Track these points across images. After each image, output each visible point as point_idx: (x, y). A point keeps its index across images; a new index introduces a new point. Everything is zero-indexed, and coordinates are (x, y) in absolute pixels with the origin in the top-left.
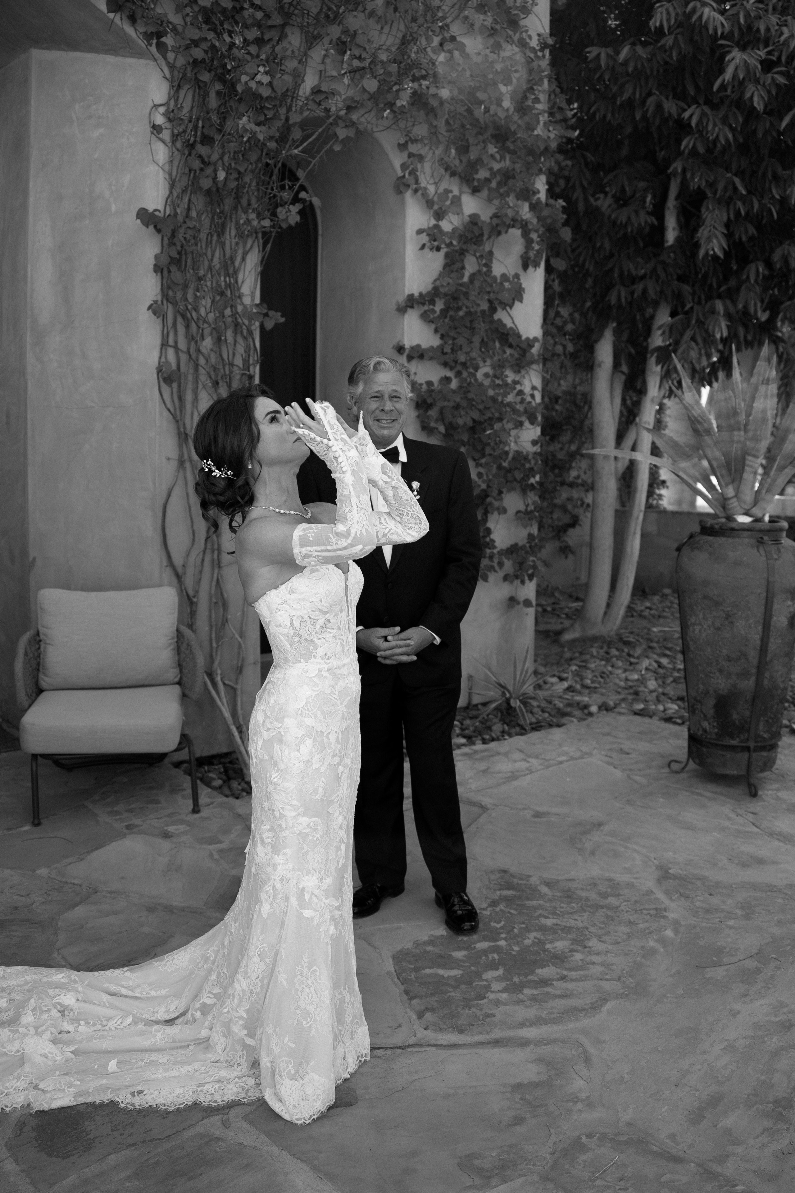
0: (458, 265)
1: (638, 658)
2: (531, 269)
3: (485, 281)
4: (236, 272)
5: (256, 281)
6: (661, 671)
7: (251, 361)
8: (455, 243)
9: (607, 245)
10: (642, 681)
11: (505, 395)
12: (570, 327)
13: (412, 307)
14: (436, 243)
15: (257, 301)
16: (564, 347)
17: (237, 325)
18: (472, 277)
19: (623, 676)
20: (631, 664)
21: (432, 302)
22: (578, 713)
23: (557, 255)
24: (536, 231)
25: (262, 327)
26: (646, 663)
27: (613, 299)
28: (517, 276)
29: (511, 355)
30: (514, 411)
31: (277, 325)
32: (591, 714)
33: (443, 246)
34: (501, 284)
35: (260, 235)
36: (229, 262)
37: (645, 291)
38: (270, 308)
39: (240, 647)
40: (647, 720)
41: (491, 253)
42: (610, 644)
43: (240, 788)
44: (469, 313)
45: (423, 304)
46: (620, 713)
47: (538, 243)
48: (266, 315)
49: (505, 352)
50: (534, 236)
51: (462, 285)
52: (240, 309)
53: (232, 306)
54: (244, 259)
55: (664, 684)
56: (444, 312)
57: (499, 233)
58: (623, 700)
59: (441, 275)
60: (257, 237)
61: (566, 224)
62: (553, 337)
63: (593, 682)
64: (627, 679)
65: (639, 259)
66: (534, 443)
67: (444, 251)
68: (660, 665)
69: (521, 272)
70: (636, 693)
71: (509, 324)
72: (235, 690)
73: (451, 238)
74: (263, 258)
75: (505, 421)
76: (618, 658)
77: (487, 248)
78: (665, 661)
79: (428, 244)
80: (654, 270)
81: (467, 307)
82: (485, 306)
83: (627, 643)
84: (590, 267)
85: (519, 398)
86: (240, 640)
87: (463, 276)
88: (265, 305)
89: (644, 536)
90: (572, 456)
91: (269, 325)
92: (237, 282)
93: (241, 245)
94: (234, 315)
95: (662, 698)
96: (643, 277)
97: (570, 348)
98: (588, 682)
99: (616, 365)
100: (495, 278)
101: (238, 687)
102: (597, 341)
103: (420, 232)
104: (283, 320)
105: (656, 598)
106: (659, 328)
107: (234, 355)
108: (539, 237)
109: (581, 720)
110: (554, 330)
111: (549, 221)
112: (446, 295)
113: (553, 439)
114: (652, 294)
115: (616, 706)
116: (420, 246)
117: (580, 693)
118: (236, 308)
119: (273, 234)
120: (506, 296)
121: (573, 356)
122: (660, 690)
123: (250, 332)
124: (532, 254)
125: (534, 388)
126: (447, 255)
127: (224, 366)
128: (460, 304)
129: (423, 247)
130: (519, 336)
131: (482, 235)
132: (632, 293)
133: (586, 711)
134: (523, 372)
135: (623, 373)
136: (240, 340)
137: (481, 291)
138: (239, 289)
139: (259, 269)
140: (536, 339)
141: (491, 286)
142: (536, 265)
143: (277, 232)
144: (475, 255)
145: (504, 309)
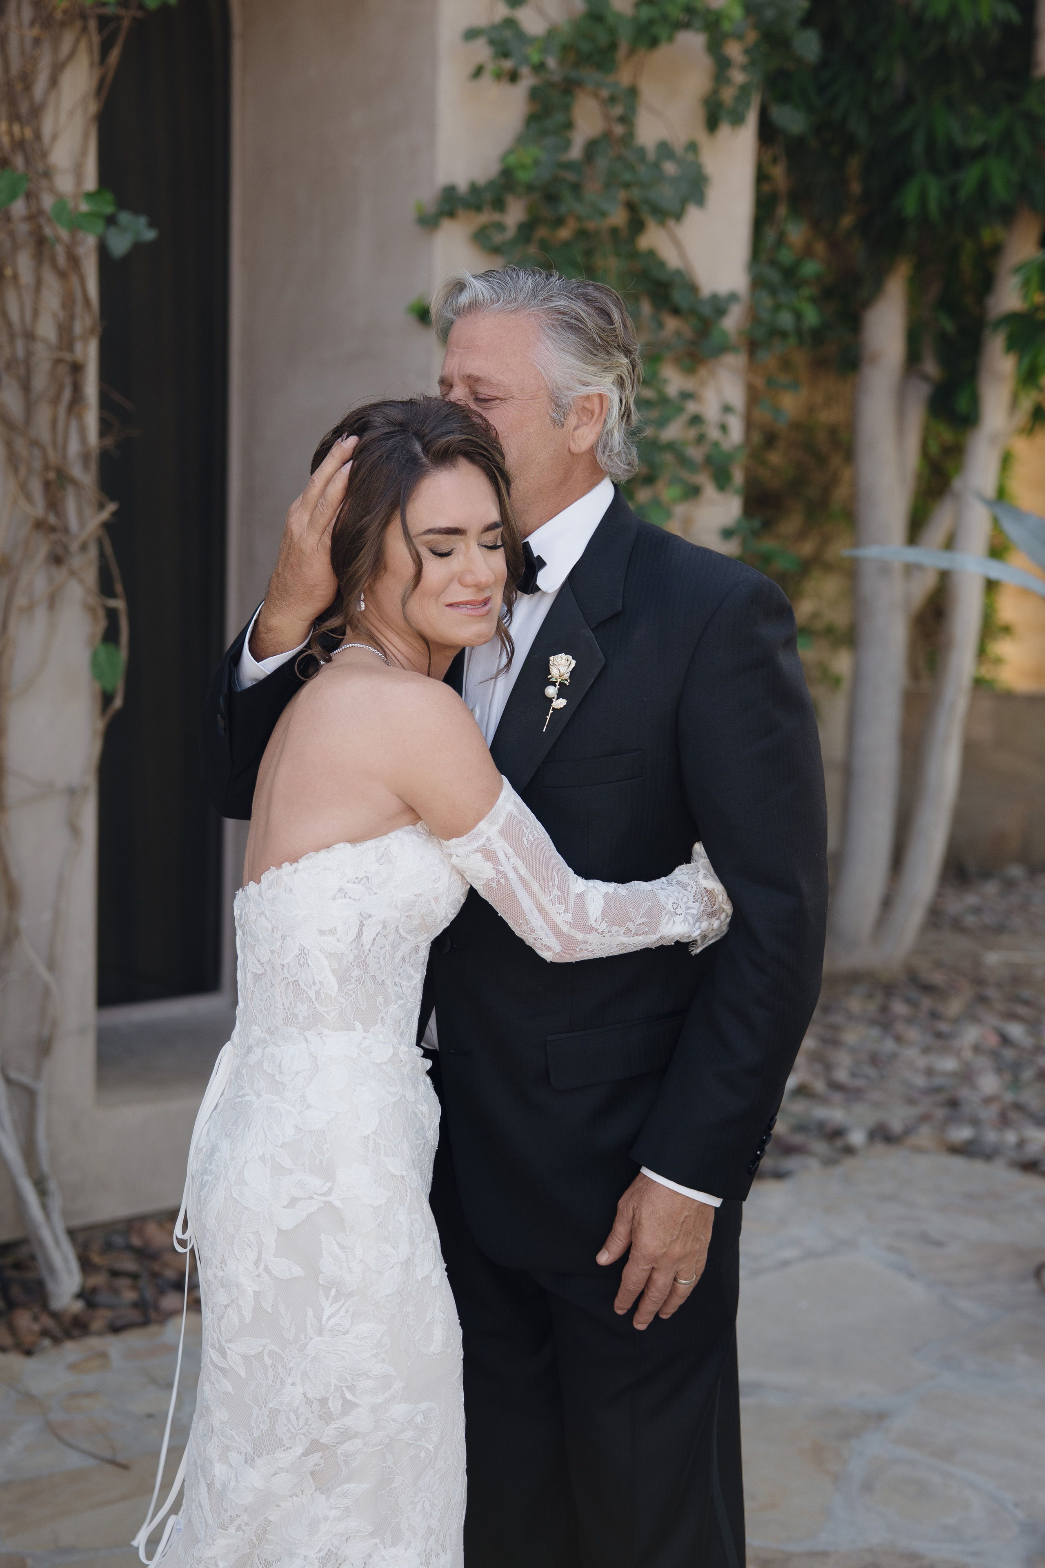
0: (558, 118)
1: (956, 1021)
2: (725, 130)
3: (620, 158)
4: (36, 112)
5: (86, 136)
6: (1009, 1054)
7: (78, 329)
8: (552, 63)
9: (899, 73)
10: (967, 1076)
11: (662, 423)
12: (811, 268)
13: (451, 214)
14: (508, 64)
15: (91, 183)
16: (798, 316)
17: (41, 243)
18: (592, 148)
19: (922, 1062)
20: (939, 1035)
21: (499, 205)
22: (820, 1147)
23: (784, 98)
24: (740, 37)
25: (103, 250)
26: (971, 1034)
27: (909, 202)
28: (693, 147)
29: (678, 333)
30: (683, 461)
31: (138, 247)
32: (849, 1151)
33: (525, 71)
34: (657, 166)
35: (93, 24)
36: (19, 87)
37: (984, 185)
38: (122, 204)
39: (47, 992)
40: (978, 1166)
41: (633, 92)
42: (889, 989)
43: (36, 1327)
44: (582, 234)
45: (478, 208)
46: (919, 1150)
47: (744, 68)
48: (111, 221)
49: (660, 325)
50: (734, 51)
51: (568, 166)
52: (48, 202)
53: (29, 196)
54: (54, 82)
55: (1015, 1084)
56: (526, 230)
57: (654, 42)
58: (925, 1118)
59: (521, 141)
60: (85, 29)
61: (807, 22)
62: (773, 291)
63: (853, 1075)
64: (930, 1072)
65: (973, 110)
66: (727, 534)
67: (528, 81)
68: (1005, 1040)
69: (701, 135)
70: (953, 1103)
71: (671, 258)
72: (31, 1094)
73: (544, 50)
74: (102, 81)
75: (660, 484)
76: (910, 1021)
77: (625, 77)
78: (1016, 1031)
79: (490, 67)
80: (1007, 136)
81: (579, 219)
82: (618, 217)
83: (928, 989)
84: (858, 127)
85: (692, 433)
86: (46, 975)
87: (567, 145)
88: (109, 196)
89: (969, 748)
90: (806, 567)
91: (120, 245)
92: (38, 136)
93: (46, 47)
94: (35, 216)
95: (1014, 1115)
96: (980, 152)
97: (811, 317)
98: (841, 1075)
99: (913, 358)
100: (641, 152)
101: (41, 1087)
102: (867, 303)
103: (471, 34)
104: (150, 235)
105: (991, 888)
106: (1017, 270)
107: (36, 313)
108: (747, 52)
109: (829, 1162)
110: (774, 276)
111: (769, 14)
112: (530, 188)
113: (767, 525)
114: (1000, 191)
115: (908, 1131)
116: (470, 69)
117: (823, 1100)
118: (38, 200)
119: (126, 23)
120: (666, 195)
121: (817, 336)
122: (1009, 1097)
123: (74, 261)
124: (728, 95)
125: (727, 409)
126: (535, 94)
127: (12, 337)
128: (563, 209)
129: (478, 72)
130: (693, 288)
131: (613, 46)
132: (953, 190)
133: (839, 1143)
134: (703, 372)
135: (925, 378)
136: (50, 278)
137: (612, 182)
138: (44, 155)
139: (93, 108)
140: (733, 297)
141: (632, 168)
142: (737, 120)
143: (134, 19)
144: (596, 95)
145: (662, 223)
